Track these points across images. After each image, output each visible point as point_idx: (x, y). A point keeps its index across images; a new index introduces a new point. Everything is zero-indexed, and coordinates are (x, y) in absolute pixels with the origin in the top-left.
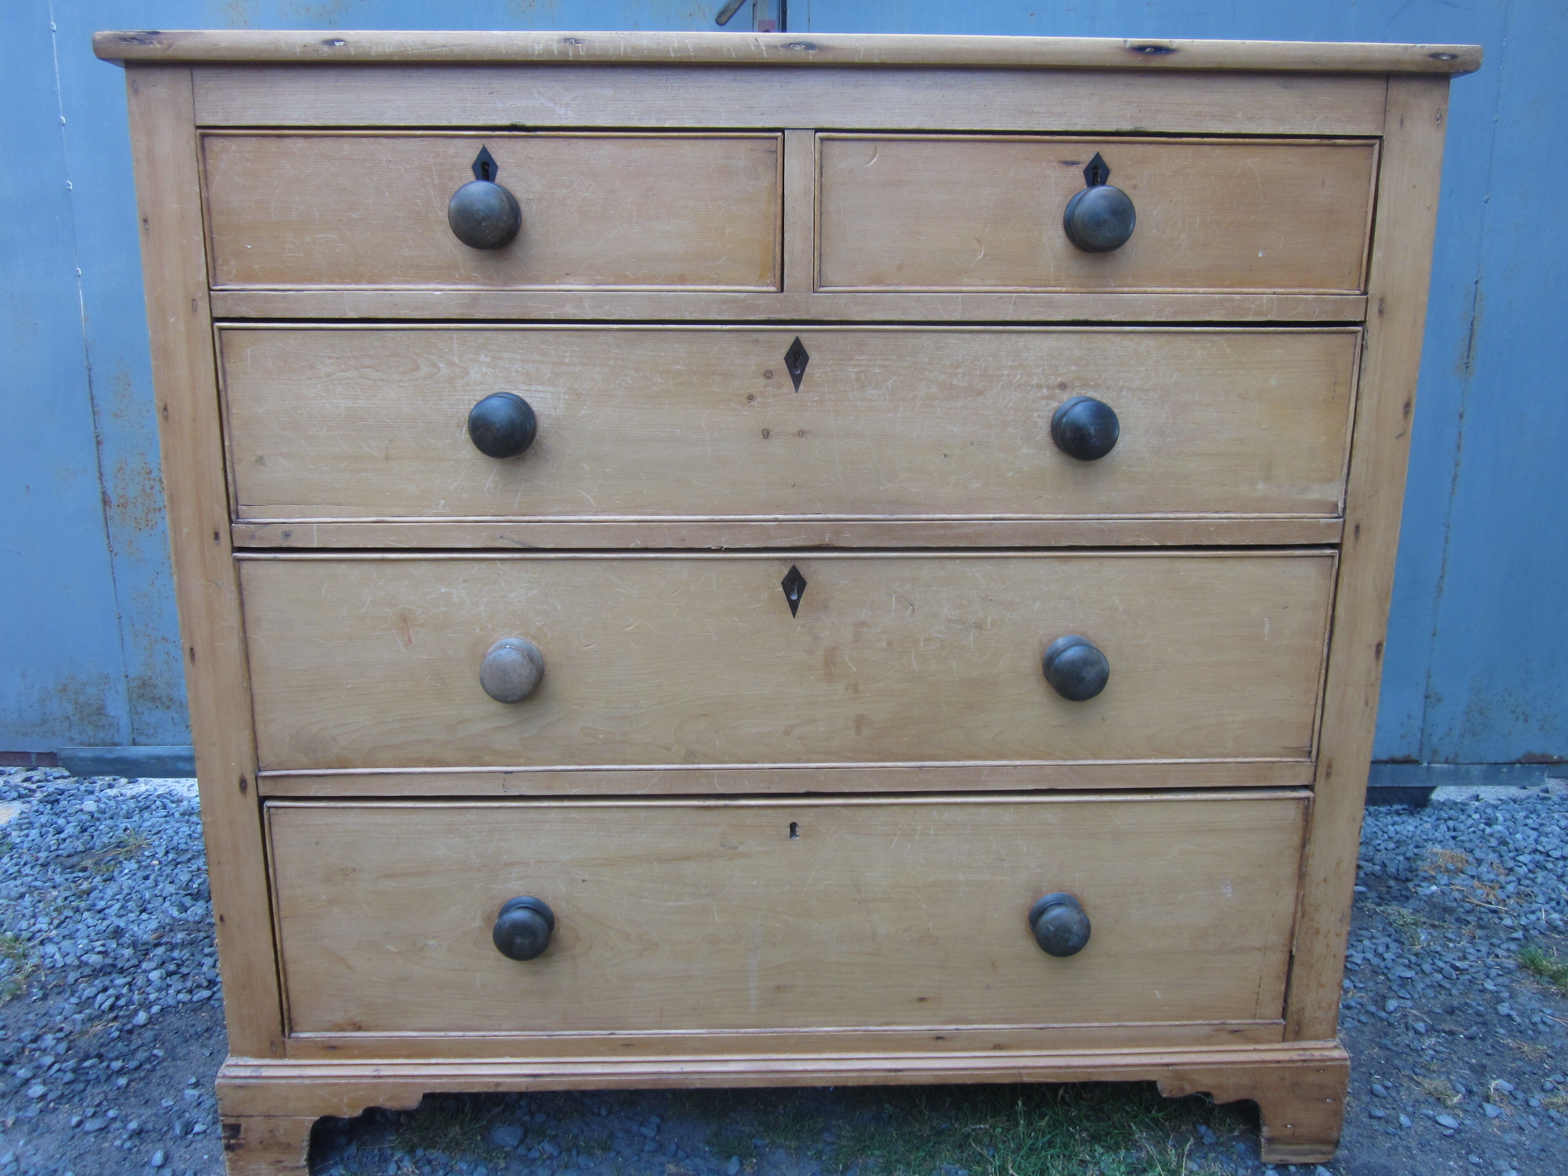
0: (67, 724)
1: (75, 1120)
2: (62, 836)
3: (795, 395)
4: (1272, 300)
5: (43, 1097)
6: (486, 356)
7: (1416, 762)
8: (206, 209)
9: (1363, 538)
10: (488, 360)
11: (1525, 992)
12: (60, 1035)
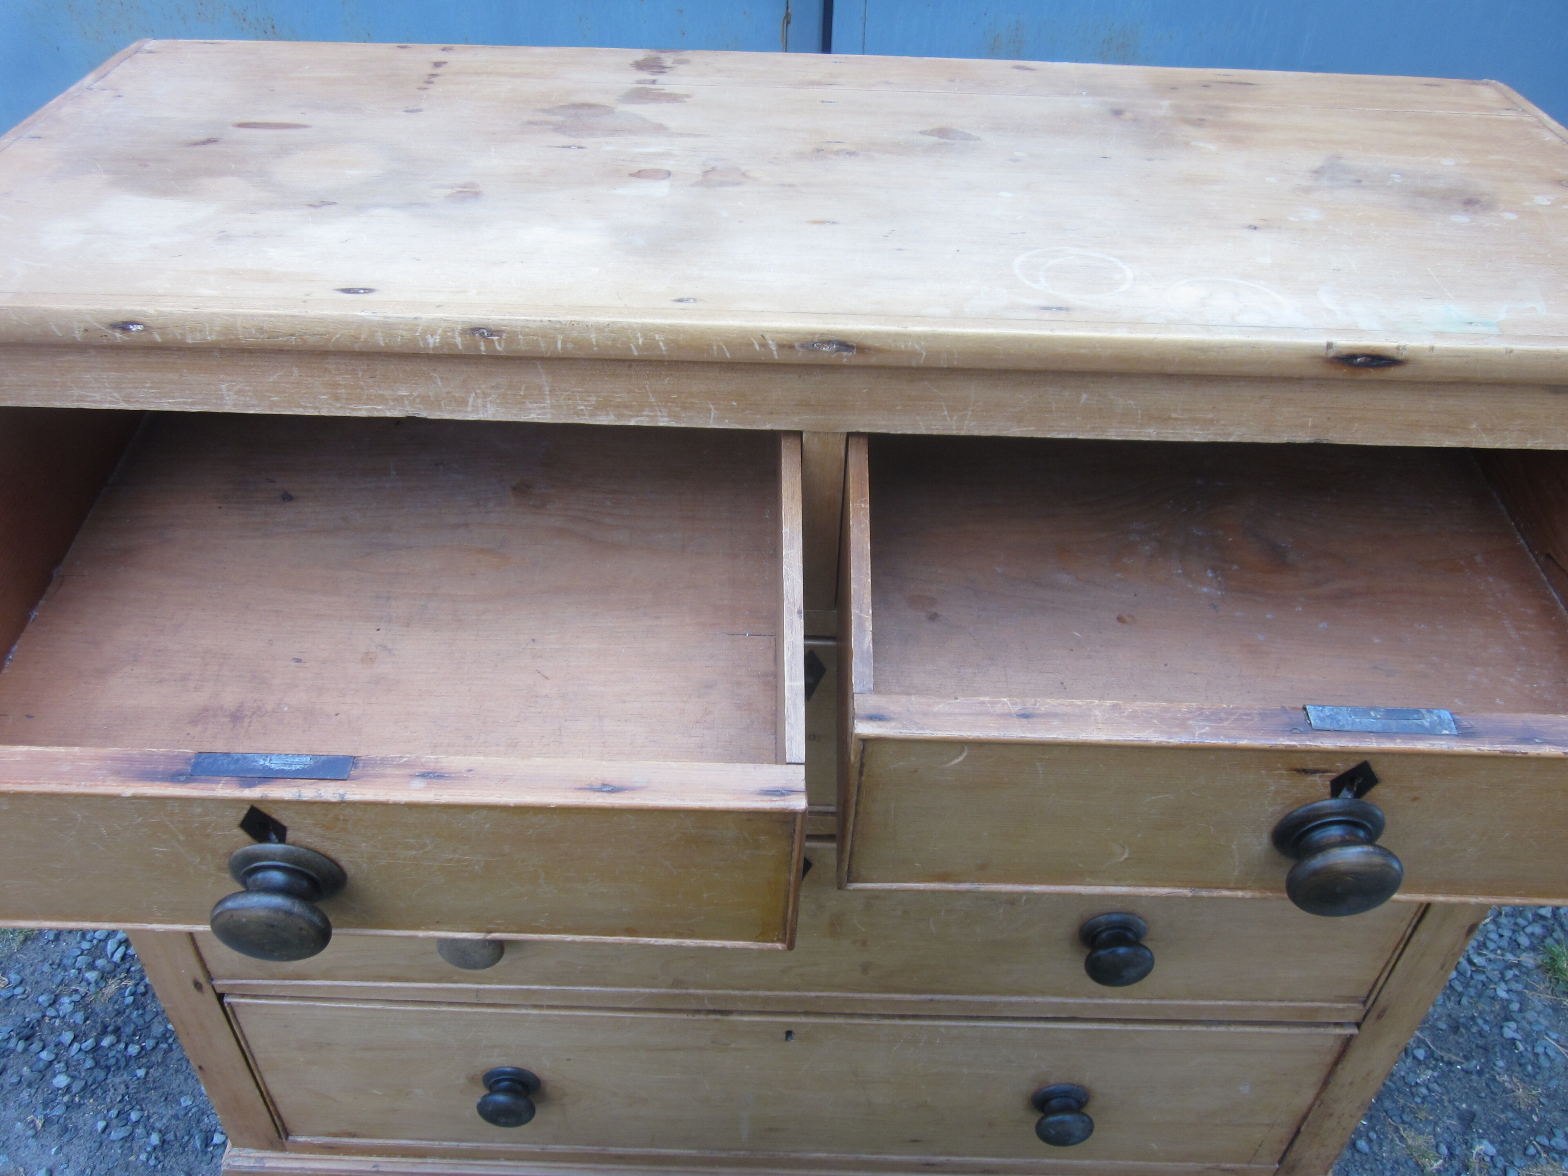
1: (101, 1125)
5: (68, 1088)
11: (1537, 1002)
12: (76, 997)
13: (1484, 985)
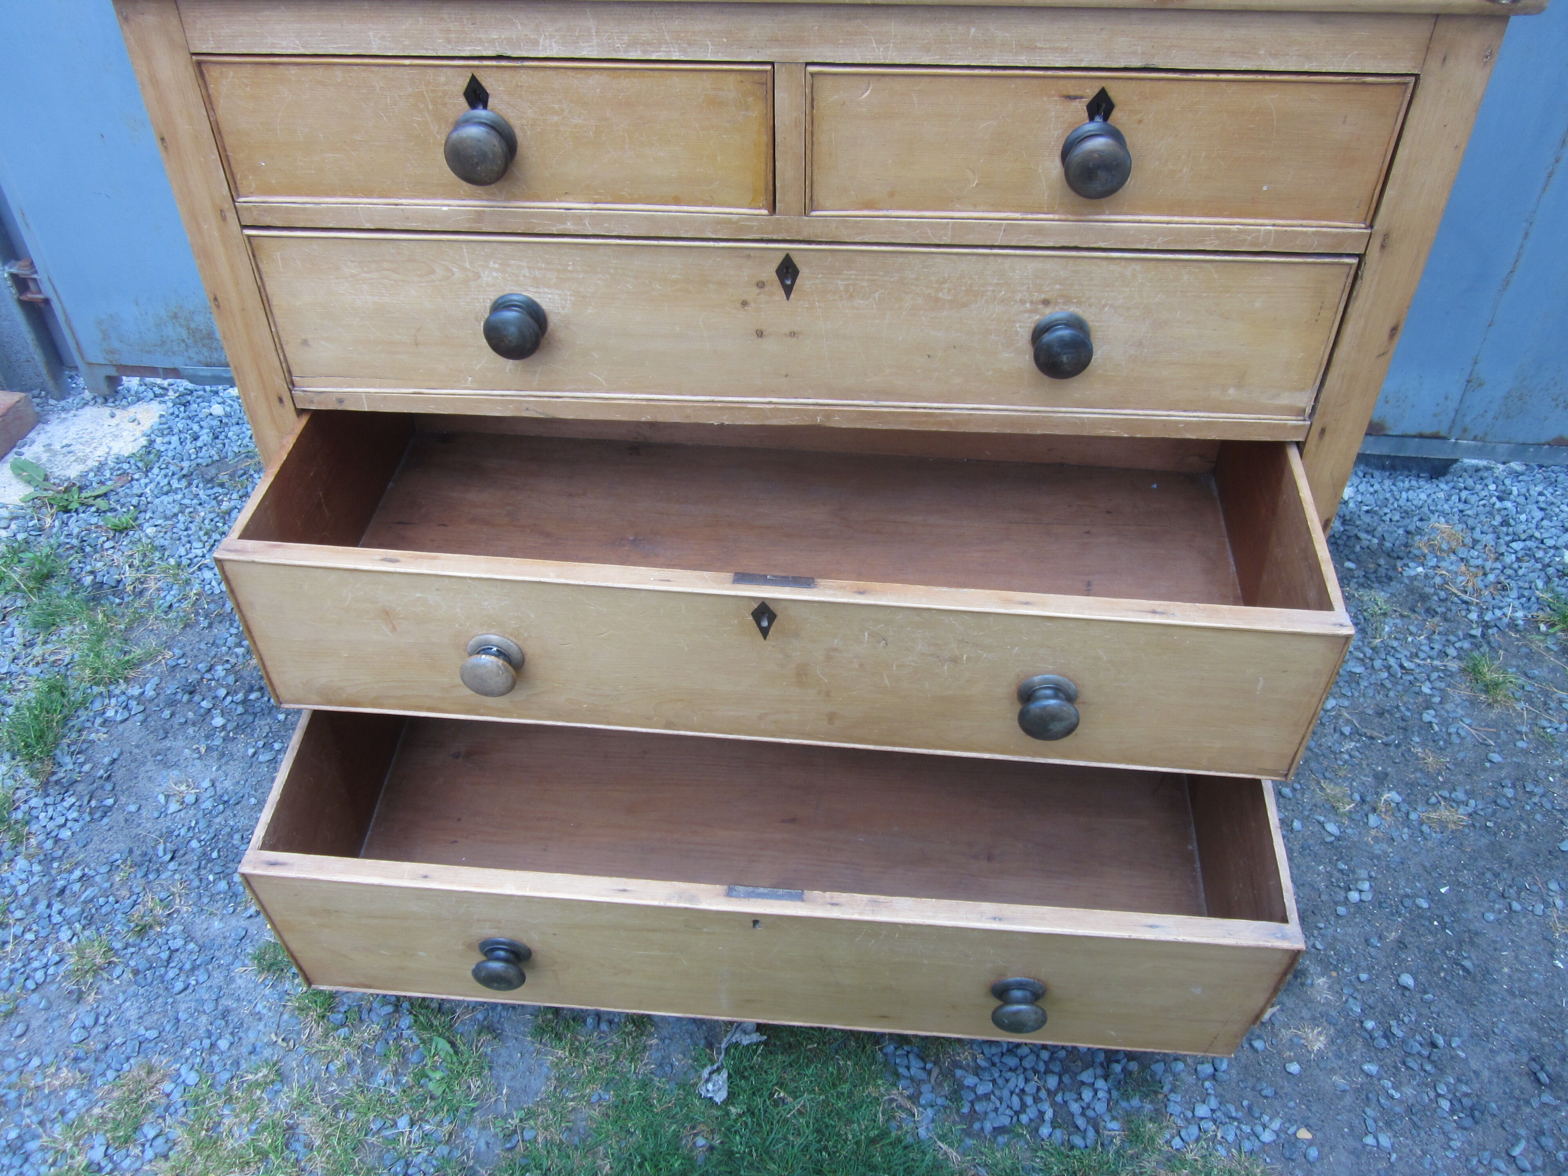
0: (183, 345)
1: (251, 751)
2: (199, 443)
3: (786, 302)
4: (1270, 232)
5: (224, 727)
6: (495, 263)
7: (1444, 438)
8: (216, 130)
9: (1327, 437)
10: (497, 266)
11: (1457, 697)
12: (228, 666)
13: (1411, 683)
